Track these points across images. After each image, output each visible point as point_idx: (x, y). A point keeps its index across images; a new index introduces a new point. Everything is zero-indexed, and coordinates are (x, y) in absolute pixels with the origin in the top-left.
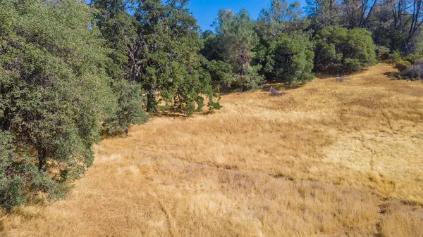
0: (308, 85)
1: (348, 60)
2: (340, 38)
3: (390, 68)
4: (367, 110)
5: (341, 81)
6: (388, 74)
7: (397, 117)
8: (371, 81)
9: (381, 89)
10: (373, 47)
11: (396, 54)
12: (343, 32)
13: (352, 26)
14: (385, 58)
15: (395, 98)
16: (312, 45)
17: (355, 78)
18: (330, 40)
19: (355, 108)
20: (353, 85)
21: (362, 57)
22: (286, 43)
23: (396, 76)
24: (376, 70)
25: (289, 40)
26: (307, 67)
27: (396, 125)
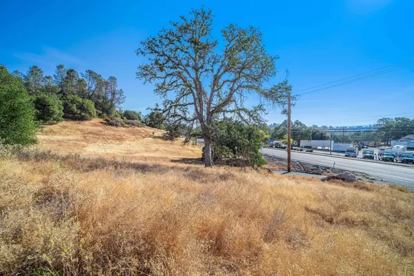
0: (61, 124)
1: (83, 114)
2: (78, 102)
3: (102, 120)
4: (96, 136)
5: (80, 123)
6: (102, 123)
7: (109, 139)
8: (95, 125)
9: (100, 129)
10: (95, 110)
11: (105, 115)
12: (80, 100)
13: (84, 98)
14: (100, 116)
15: (106, 132)
16: (61, 103)
17: (87, 122)
18: (72, 102)
19: (91, 135)
20: (87, 126)
21: (90, 113)
22: (44, 98)
23: (106, 124)
24: (96, 120)
25: (47, 97)
26: (59, 114)
27: (109, 141)
